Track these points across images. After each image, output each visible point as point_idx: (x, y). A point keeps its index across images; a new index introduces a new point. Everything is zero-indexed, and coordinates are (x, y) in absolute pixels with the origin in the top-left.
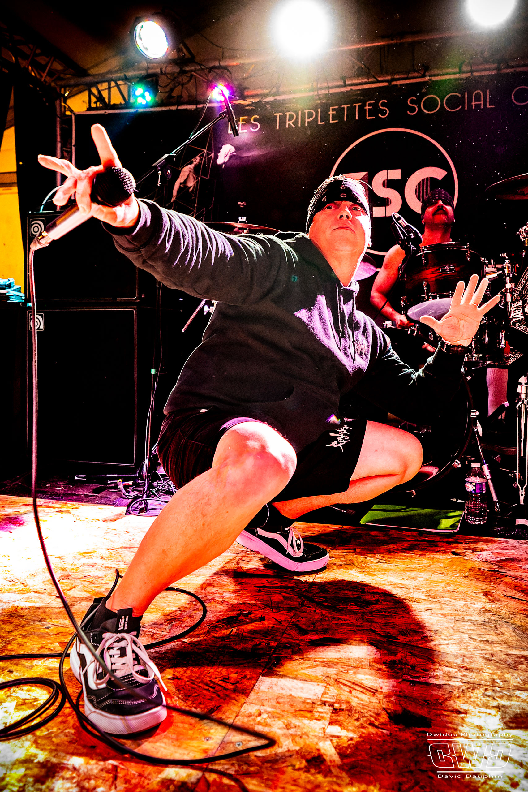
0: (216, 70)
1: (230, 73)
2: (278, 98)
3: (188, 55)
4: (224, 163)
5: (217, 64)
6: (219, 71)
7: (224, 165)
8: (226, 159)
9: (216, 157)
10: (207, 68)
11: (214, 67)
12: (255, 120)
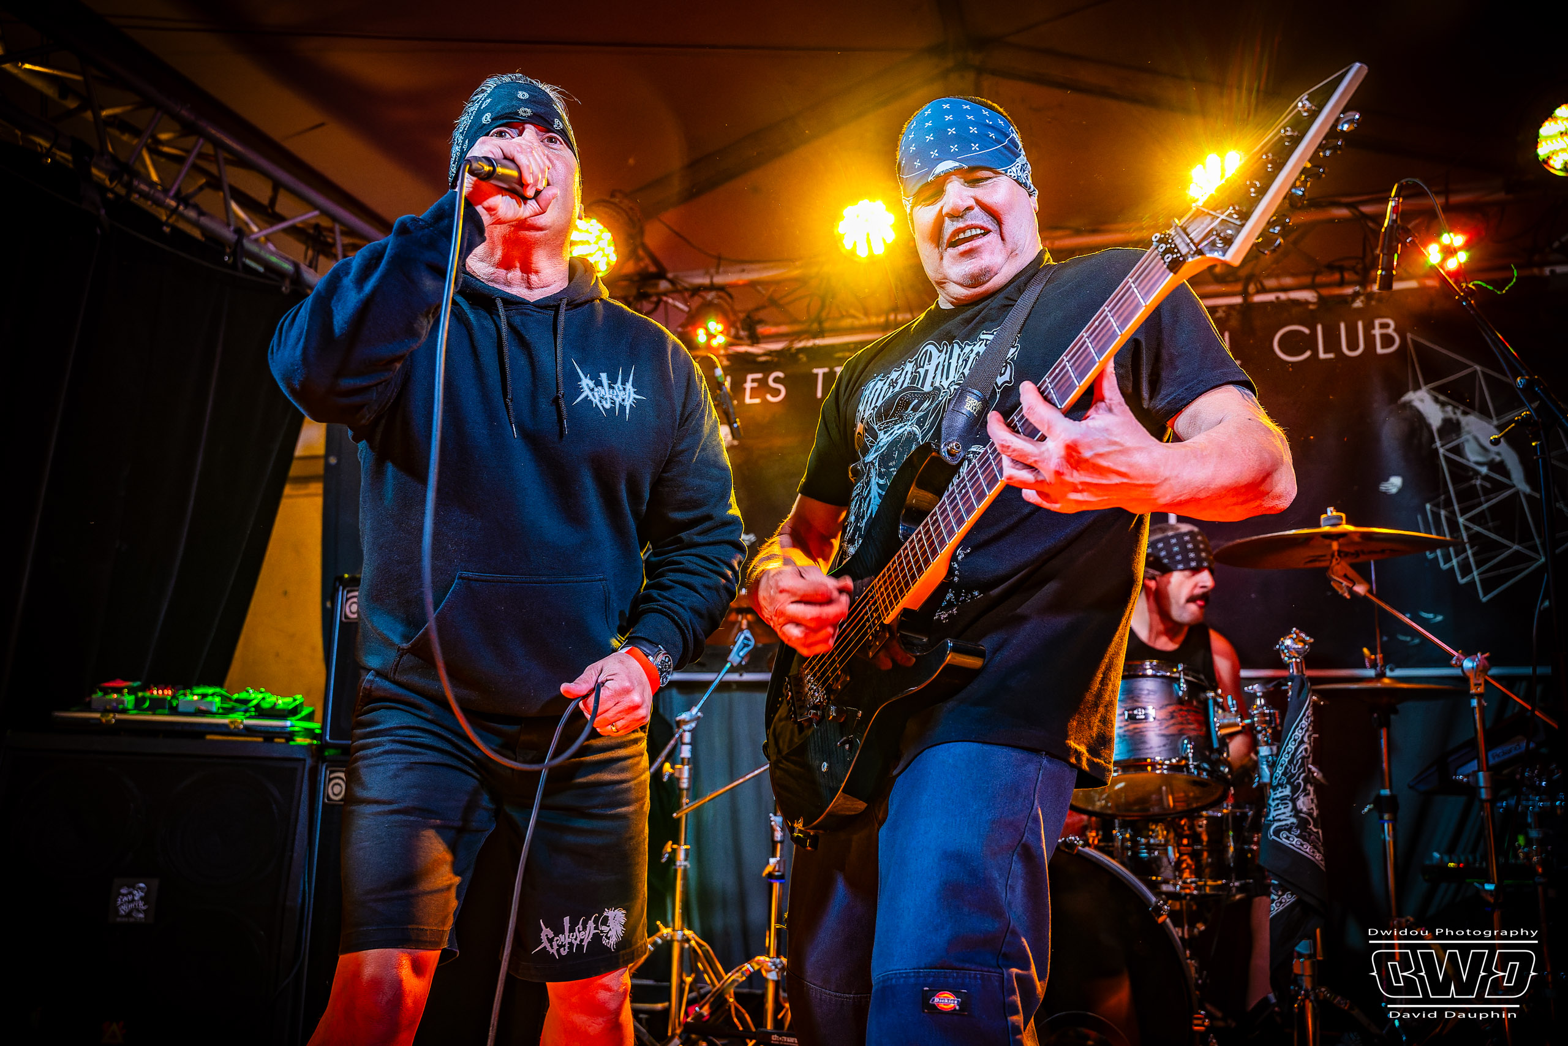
0: (703, 293)
1: (731, 296)
2: (819, 342)
3: (652, 268)
5: (706, 281)
6: (710, 296)
10: (686, 289)
11: (702, 288)
12: (776, 380)
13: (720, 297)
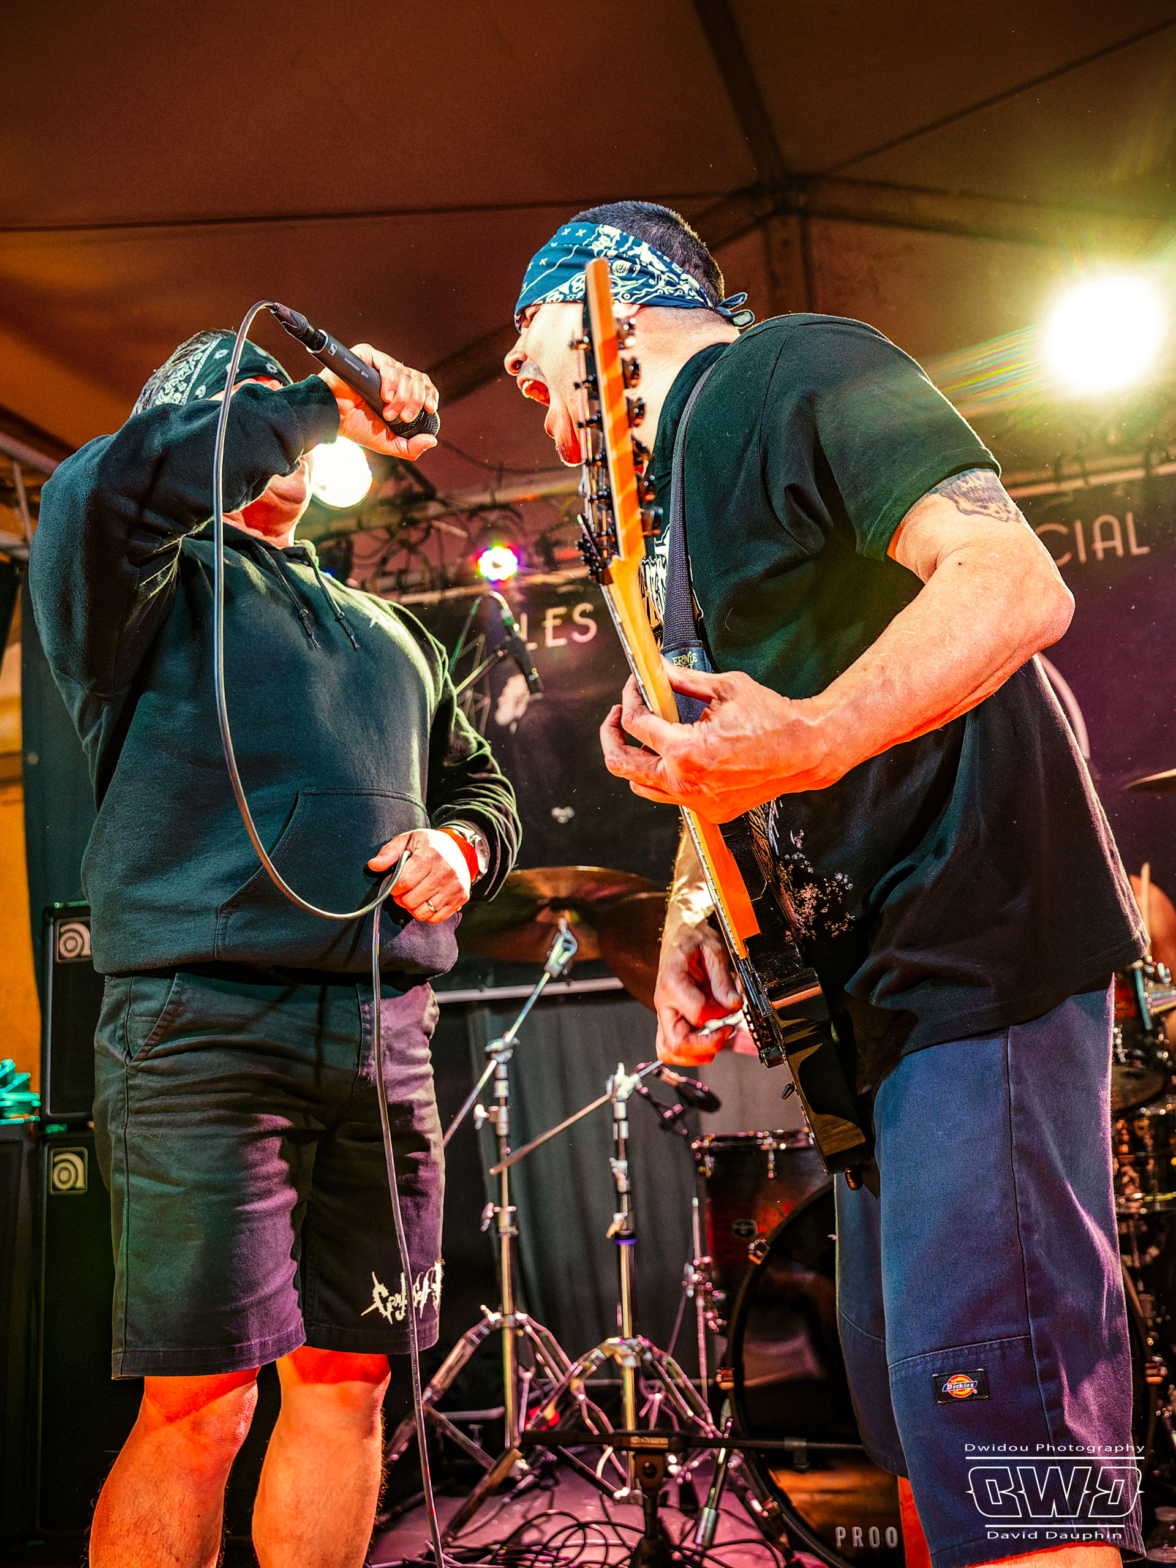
0: (483, 514)
1: (519, 516)
3: (418, 488)
4: (516, 720)
5: (486, 499)
6: (493, 516)
7: (513, 727)
8: (520, 711)
9: (495, 706)
10: (463, 511)
11: (482, 508)
12: (583, 614)
13: (505, 517)
